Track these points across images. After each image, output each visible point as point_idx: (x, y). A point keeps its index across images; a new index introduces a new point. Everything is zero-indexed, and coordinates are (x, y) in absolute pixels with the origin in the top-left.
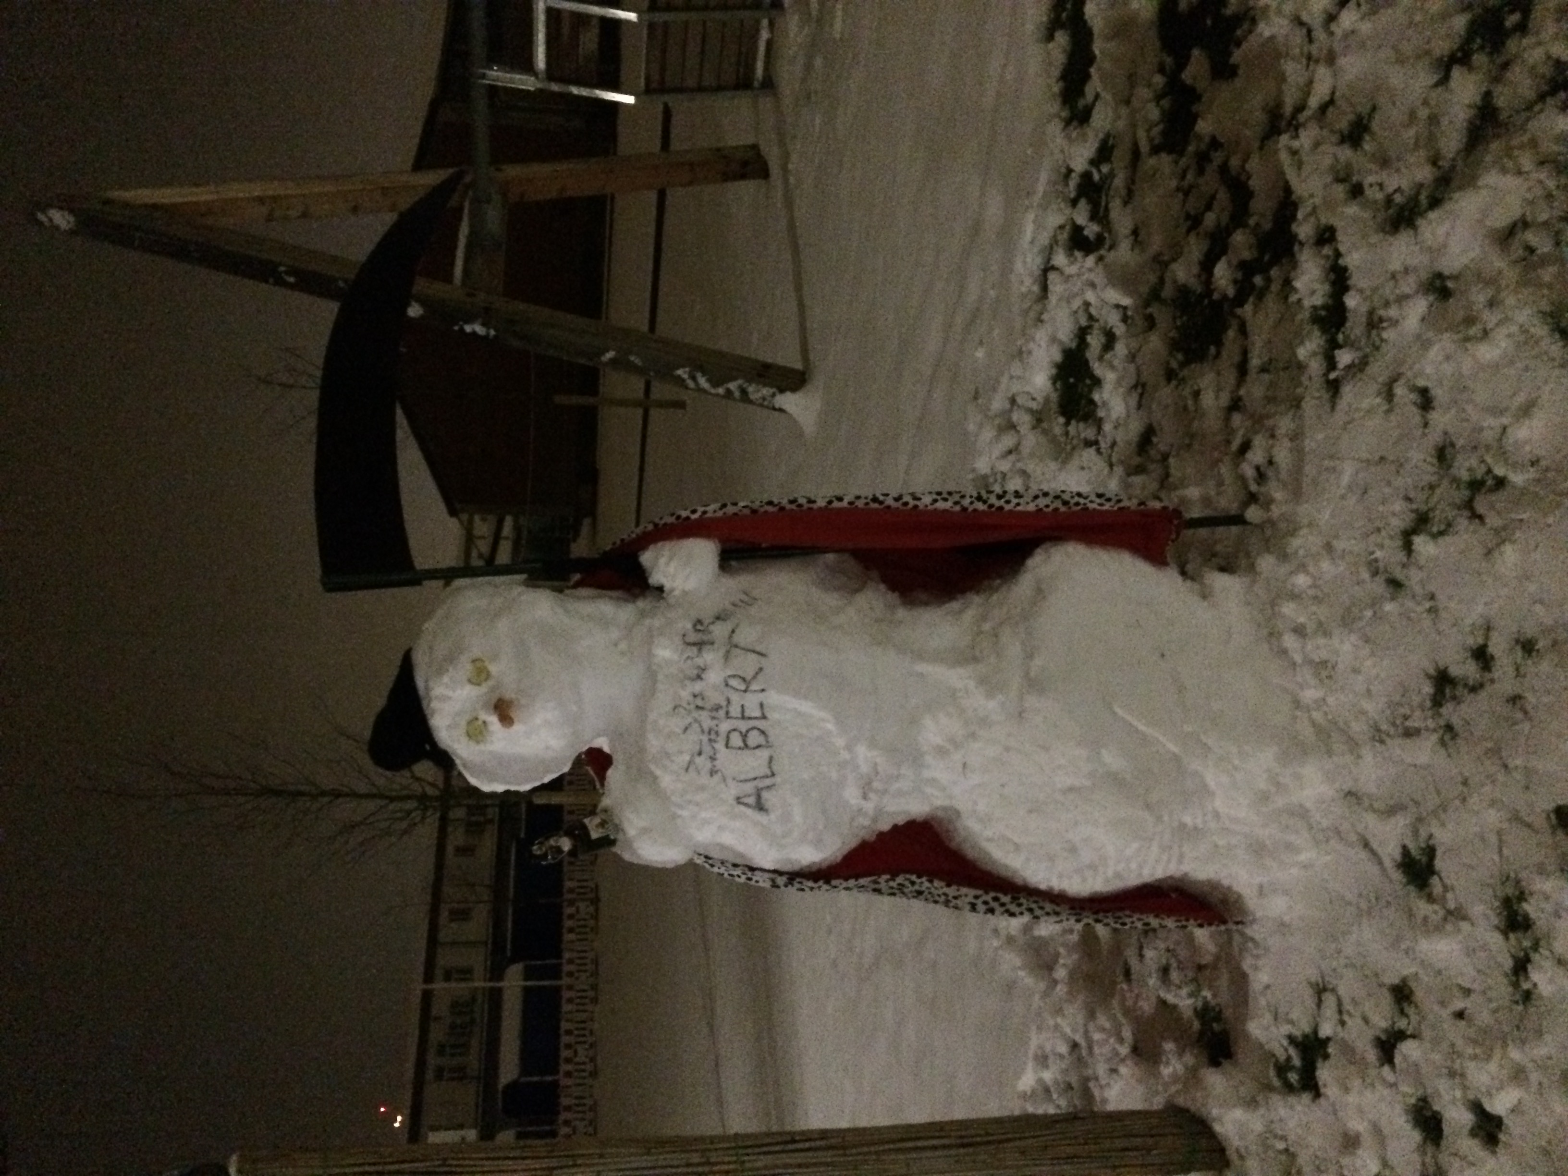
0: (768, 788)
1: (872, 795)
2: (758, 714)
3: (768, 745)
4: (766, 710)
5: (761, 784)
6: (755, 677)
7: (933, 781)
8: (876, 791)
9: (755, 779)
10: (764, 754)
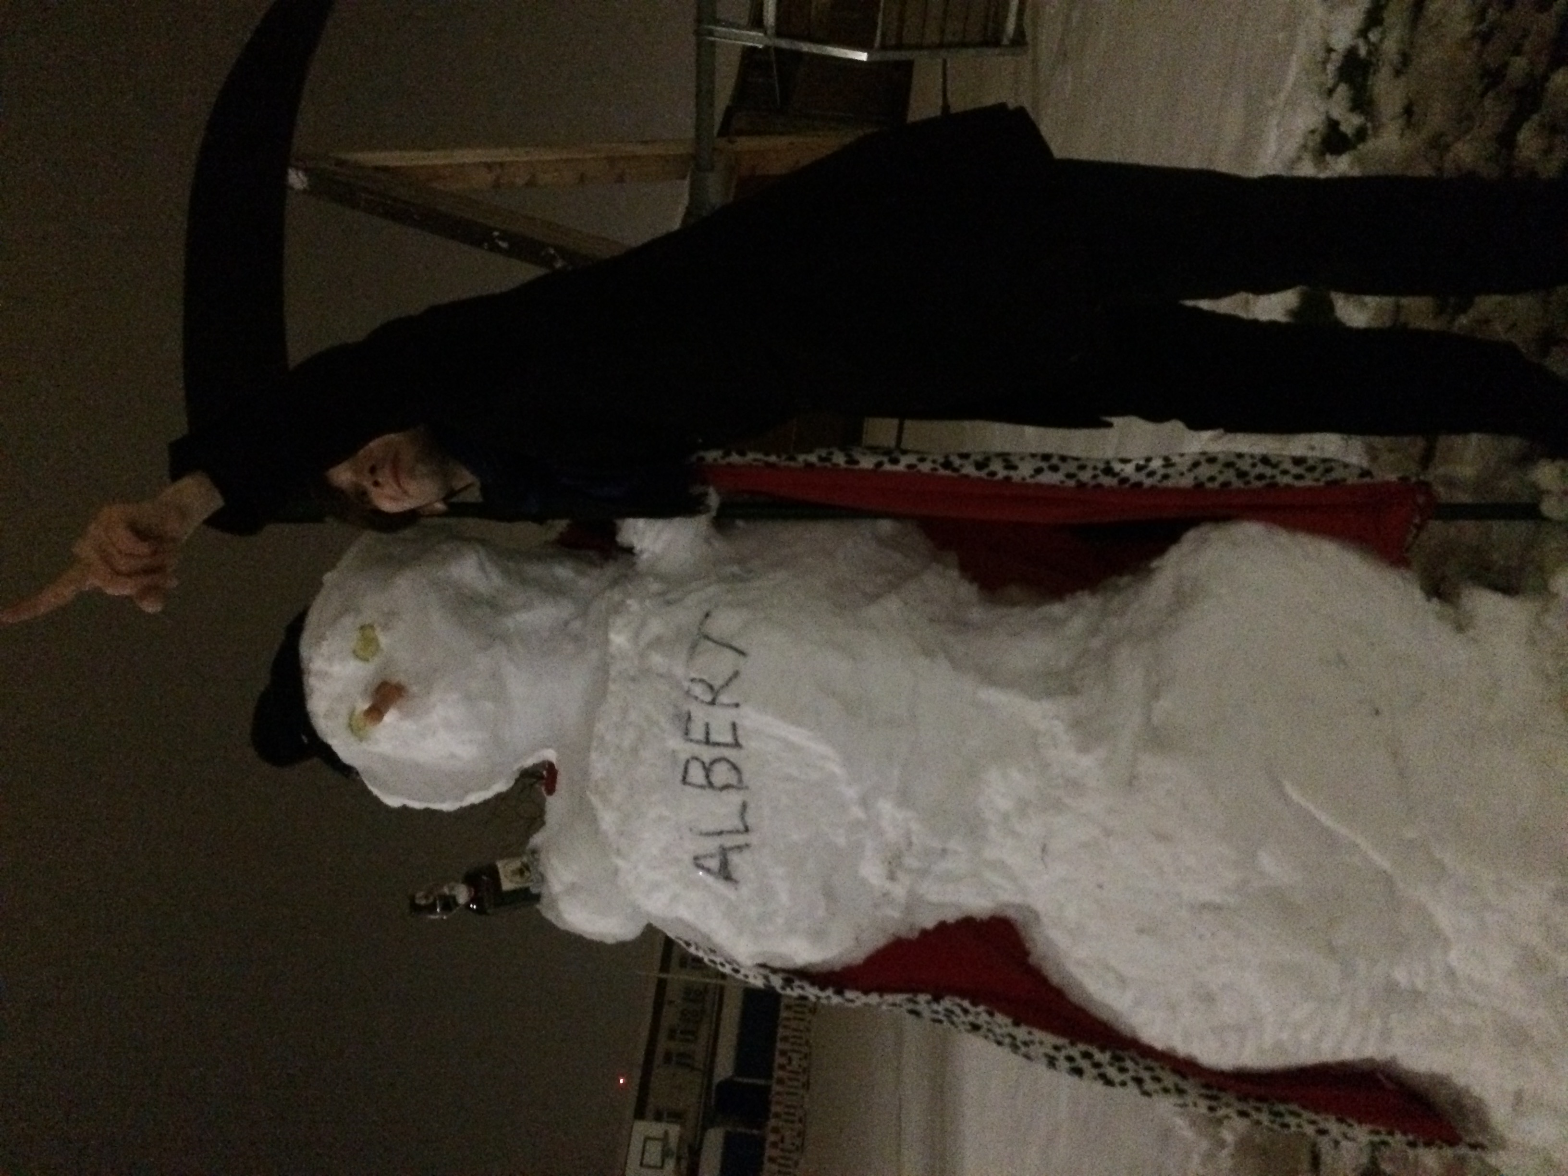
0: (739, 848)
1: (900, 874)
2: (729, 739)
3: (740, 786)
4: (740, 732)
5: (729, 841)
6: (727, 684)
7: (1000, 866)
8: (910, 871)
9: (720, 833)
10: (734, 798)
